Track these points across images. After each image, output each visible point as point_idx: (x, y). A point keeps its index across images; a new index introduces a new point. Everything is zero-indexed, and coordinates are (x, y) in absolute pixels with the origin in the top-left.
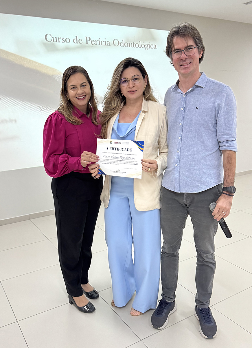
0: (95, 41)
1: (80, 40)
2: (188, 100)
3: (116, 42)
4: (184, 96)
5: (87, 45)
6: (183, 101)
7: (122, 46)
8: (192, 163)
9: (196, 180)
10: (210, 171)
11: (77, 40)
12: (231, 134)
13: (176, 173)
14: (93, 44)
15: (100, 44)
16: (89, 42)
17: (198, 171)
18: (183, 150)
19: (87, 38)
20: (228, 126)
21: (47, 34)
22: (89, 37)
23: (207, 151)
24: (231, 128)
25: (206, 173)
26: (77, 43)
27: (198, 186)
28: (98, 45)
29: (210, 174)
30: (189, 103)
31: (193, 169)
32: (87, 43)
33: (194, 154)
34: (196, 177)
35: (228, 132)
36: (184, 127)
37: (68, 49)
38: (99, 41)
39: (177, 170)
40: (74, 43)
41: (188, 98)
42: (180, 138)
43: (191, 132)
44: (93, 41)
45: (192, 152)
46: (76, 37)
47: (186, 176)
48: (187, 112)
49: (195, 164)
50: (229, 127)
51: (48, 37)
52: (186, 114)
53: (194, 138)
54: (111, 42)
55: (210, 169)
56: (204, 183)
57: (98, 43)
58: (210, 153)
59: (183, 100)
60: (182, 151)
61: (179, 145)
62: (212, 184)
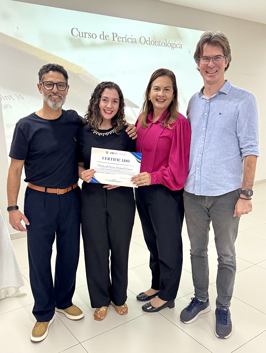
0: (122, 38)
1: (107, 36)
2: (211, 106)
3: (143, 39)
4: (208, 102)
5: (114, 41)
6: (207, 107)
7: (148, 44)
8: (213, 166)
9: (217, 184)
10: (230, 175)
11: (104, 36)
12: (254, 139)
13: (197, 176)
14: (119, 40)
15: (127, 41)
16: (116, 39)
17: (218, 175)
18: (205, 153)
19: (113, 34)
20: (251, 132)
21: (73, 28)
22: (116, 34)
23: (229, 156)
24: (254, 134)
25: (226, 177)
26: (103, 39)
27: (218, 189)
28: (124, 42)
29: (231, 178)
30: (213, 109)
31: (214, 172)
32: (114, 40)
33: (216, 158)
34: (216, 181)
35: (252, 137)
36: (207, 132)
37: (93, 45)
38: (126, 38)
39: (198, 173)
40: (101, 39)
41: (211, 104)
42: (202, 142)
43: (214, 137)
44: (119, 38)
45: (214, 156)
46: (102, 33)
47: (207, 179)
48: (210, 117)
49: (216, 168)
50: (253, 133)
51: (75, 31)
52: (209, 118)
53: (216, 143)
54: (138, 40)
55: (231, 173)
56: (224, 186)
57: (124, 39)
58: (231, 157)
59: (207, 105)
60: (204, 155)
61: (202, 149)
62: (232, 187)
